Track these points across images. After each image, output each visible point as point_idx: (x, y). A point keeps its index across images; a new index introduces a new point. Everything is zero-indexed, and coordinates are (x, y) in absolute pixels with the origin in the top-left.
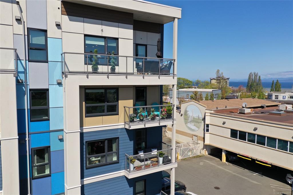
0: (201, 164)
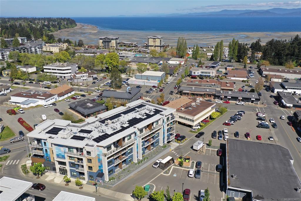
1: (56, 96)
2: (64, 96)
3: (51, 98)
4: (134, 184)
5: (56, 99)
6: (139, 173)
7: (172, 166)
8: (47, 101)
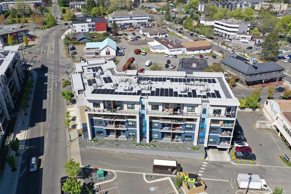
0: (266, 133)
1: (184, 49)
2: (194, 51)
3: (178, 49)
4: (103, 160)
5: (184, 52)
6: (128, 154)
7: (168, 176)
8: (172, 51)
